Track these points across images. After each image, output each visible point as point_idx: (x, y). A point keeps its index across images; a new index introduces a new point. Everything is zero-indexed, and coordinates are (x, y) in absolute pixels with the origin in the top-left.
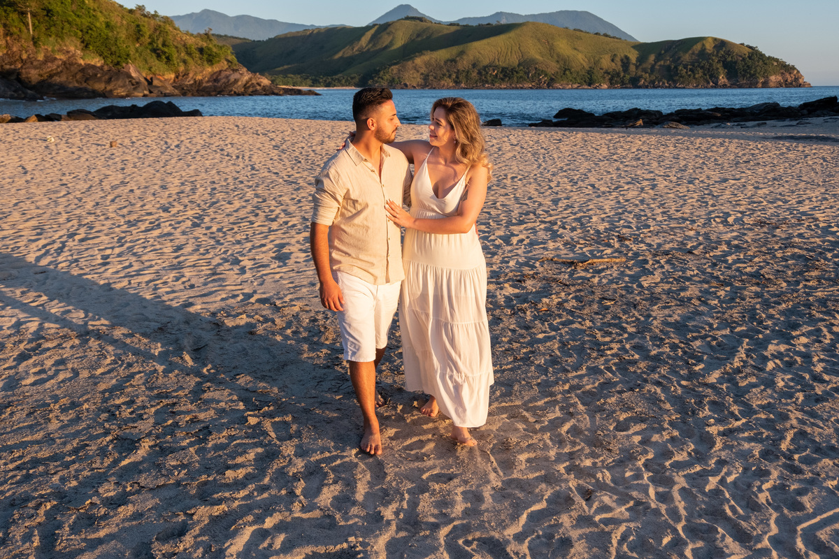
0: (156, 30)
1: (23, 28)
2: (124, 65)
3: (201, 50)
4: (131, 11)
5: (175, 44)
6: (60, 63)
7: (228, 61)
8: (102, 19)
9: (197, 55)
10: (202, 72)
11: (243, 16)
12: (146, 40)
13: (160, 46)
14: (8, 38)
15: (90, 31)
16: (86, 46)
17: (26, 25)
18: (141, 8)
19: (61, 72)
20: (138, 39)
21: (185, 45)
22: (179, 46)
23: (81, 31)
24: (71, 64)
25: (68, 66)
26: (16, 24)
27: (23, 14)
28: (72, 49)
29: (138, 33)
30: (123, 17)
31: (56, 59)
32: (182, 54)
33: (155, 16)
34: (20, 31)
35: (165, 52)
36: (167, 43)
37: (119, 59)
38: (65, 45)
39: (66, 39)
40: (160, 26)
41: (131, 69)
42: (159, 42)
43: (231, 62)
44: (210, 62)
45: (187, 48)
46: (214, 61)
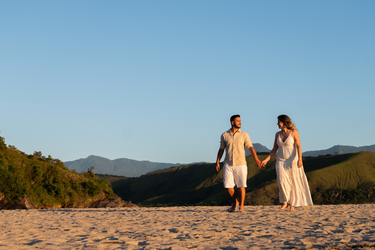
0: (48, 170)
2: (21, 198)
3: (84, 185)
4: (30, 157)
5: (63, 180)
7: (106, 192)
8: (6, 163)
9: (81, 188)
10: (84, 202)
11: (122, 159)
12: (40, 178)
13: (51, 182)
18: (38, 154)
20: (33, 178)
21: (71, 181)
22: (67, 182)
29: (34, 172)
30: (23, 161)
32: (69, 189)
33: (49, 159)
35: (55, 188)
36: (57, 180)
37: (17, 194)
40: (52, 167)
41: (26, 201)
42: (50, 179)
43: (109, 194)
44: (91, 194)
45: (72, 183)
46: (94, 193)
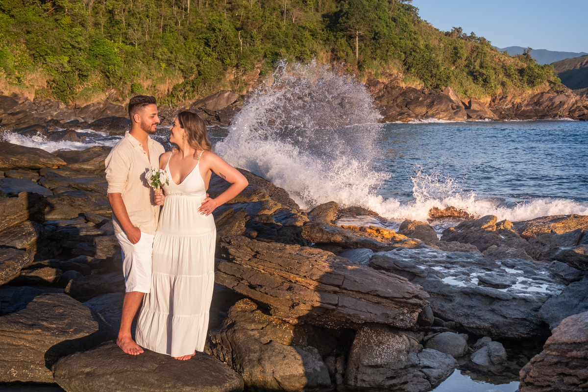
0: (473, 51)
1: (350, 52)
2: (443, 88)
3: (521, 72)
4: (447, 34)
5: (493, 65)
6: (382, 86)
7: (550, 82)
8: (422, 42)
9: (517, 76)
10: (521, 94)
12: (462, 62)
13: (477, 68)
14: (335, 63)
15: (413, 53)
16: (408, 68)
17: (353, 49)
18: (458, 30)
19: (383, 96)
20: (454, 62)
21: (504, 67)
22: (497, 67)
23: (405, 53)
24: (393, 88)
25: (389, 89)
26: (344, 48)
27: (351, 37)
28: (395, 71)
29: (455, 54)
30: (441, 40)
31: (378, 82)
32: (500, 76)
33: (472, 37)
34: (347, 55)
35: (483, 74)
36: (484, 65)
37: (439, 82)
38: (389, 68)
39: (390, 61)
40: (478, 48)
41: (451, 91)
42: (476, 64)
43: (554, 84)
44: (531, 83)
45: (506, 70)
46: (535, 83)
